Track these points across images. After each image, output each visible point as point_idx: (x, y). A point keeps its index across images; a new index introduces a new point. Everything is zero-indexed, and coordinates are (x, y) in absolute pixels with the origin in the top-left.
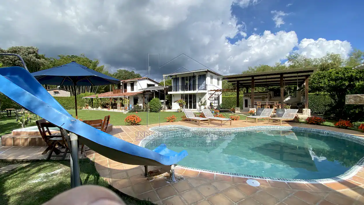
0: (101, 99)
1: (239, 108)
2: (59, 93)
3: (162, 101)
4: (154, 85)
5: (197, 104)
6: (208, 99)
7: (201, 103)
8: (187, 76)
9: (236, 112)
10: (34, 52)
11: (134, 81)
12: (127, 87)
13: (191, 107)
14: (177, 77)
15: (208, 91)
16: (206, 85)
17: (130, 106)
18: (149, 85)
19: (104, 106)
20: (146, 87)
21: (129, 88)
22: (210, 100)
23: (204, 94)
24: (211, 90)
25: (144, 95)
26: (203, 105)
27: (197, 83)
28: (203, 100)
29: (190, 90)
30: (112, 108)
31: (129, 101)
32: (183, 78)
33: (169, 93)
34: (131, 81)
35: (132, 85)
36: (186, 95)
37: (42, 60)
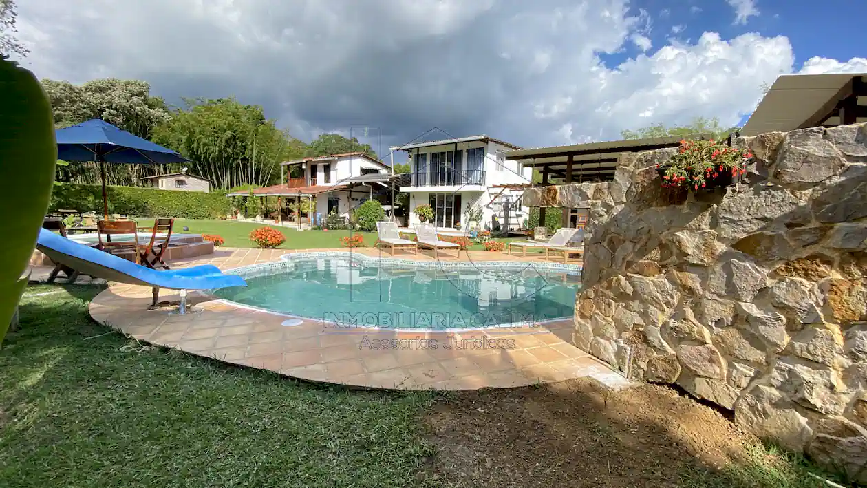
0: (262, 198)
1: (543, 229)
2: (186, 184)
3: (387, 207)
4: (376, 171)
5: (463, 217)
6: (488, 207)
7: (472, 214)
8: (443, 151)
9: (536, 237)
10: (141, 94)
11: (330, 161)
12: (318, 173)
13: (448, 225)
14: (420, 153)
15: (488, 188)
16: (483, 173)
17: (318, 216)
18: (365, 171)
19: (267, 215)
20: (357, 173)
21: (320, 175)
22: (491, 208)
23: (479, 194)
24: (495, 186)
25: (351, 192)
26: (474, 220)
27: (464, 167)
28: (475, 207)
29: (449, 184)
30: (284, 219)
31: (314, 204)
32: (434, 156)
33: (403, 189)
34: (325, 161)
35: (327, 169)
36: (441, 195)
37: (158, 112)
